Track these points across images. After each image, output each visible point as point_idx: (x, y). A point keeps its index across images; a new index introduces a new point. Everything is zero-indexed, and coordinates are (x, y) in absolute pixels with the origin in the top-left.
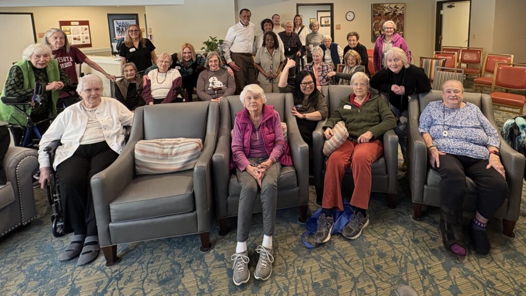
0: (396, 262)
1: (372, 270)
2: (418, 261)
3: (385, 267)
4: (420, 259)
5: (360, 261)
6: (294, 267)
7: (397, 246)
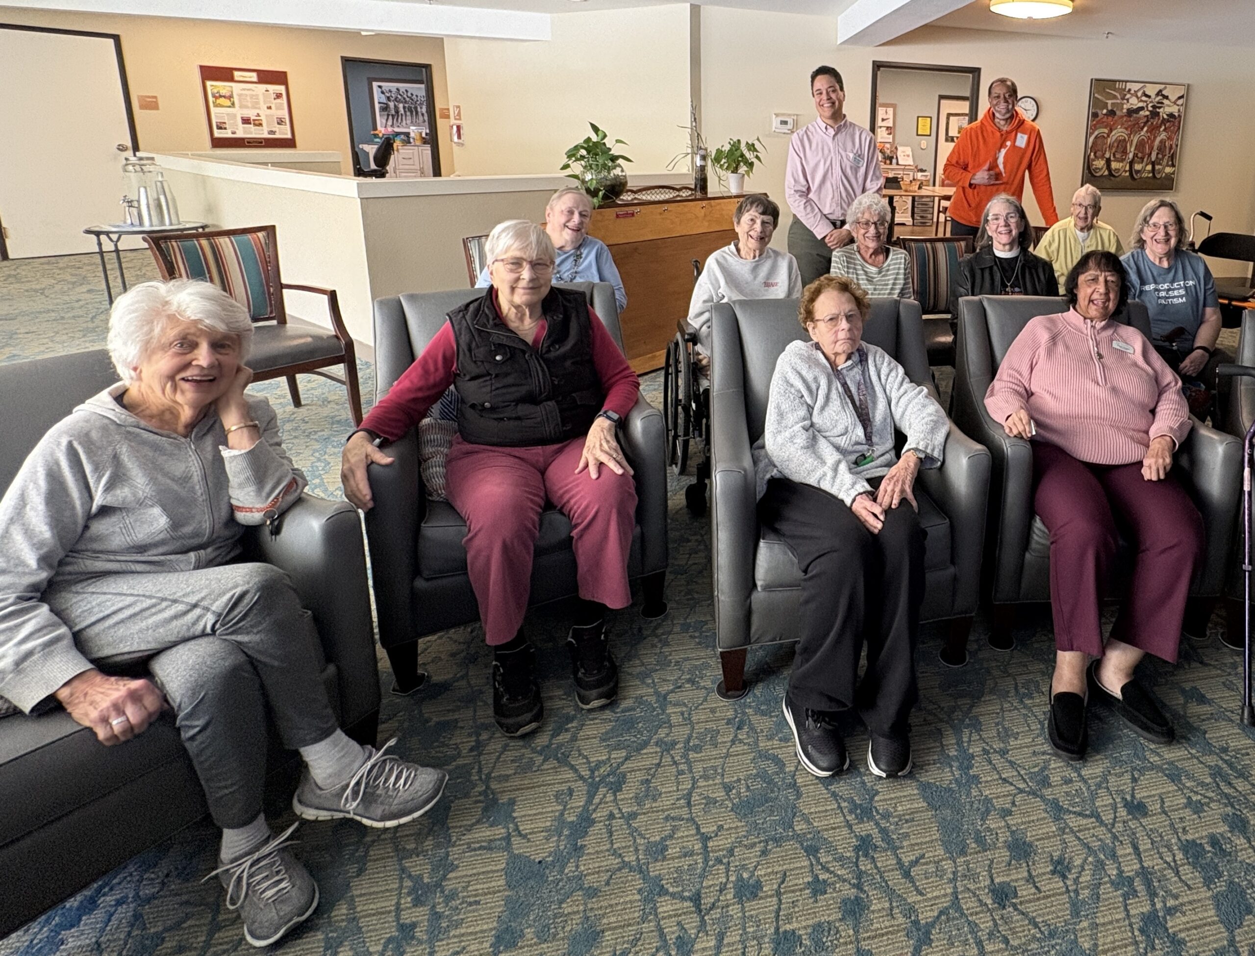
0: (1064, 877)
1: (981, 903)
2: (1138, 884)
3: (1026, 891)
4: (1145, 874)
5: (947, 865)
6: (728, 871)
7: (1073, 822)
